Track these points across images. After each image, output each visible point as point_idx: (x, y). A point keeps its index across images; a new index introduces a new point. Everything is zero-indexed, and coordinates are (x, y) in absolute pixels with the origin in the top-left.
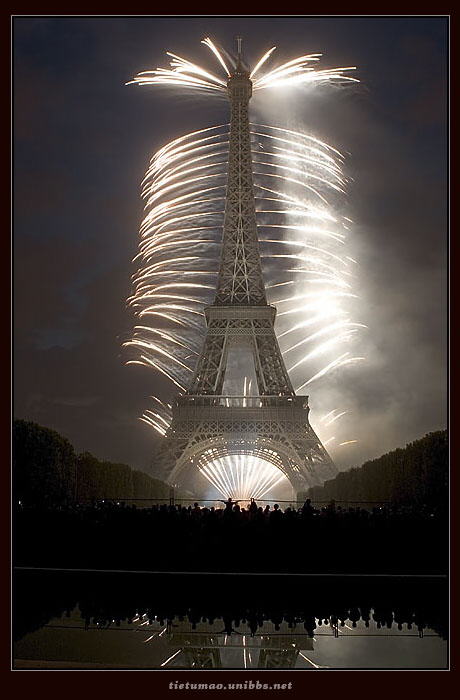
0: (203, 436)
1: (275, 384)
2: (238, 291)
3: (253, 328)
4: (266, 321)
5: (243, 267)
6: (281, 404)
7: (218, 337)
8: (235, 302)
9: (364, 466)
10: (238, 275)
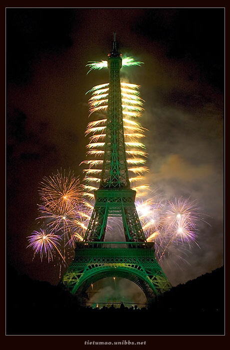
0: (93, 266)
1: (135, 235)
2: (113, 181)
3: (122, 202)
4: (130, 198)
5: (116, 167)
6: (139, 247)
7: (102, 208)
8: (112, 187)
9: (186, 283)
10: (114, 171)
